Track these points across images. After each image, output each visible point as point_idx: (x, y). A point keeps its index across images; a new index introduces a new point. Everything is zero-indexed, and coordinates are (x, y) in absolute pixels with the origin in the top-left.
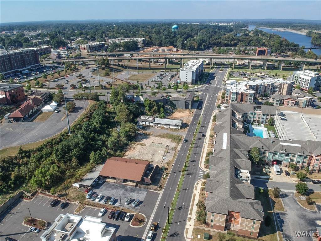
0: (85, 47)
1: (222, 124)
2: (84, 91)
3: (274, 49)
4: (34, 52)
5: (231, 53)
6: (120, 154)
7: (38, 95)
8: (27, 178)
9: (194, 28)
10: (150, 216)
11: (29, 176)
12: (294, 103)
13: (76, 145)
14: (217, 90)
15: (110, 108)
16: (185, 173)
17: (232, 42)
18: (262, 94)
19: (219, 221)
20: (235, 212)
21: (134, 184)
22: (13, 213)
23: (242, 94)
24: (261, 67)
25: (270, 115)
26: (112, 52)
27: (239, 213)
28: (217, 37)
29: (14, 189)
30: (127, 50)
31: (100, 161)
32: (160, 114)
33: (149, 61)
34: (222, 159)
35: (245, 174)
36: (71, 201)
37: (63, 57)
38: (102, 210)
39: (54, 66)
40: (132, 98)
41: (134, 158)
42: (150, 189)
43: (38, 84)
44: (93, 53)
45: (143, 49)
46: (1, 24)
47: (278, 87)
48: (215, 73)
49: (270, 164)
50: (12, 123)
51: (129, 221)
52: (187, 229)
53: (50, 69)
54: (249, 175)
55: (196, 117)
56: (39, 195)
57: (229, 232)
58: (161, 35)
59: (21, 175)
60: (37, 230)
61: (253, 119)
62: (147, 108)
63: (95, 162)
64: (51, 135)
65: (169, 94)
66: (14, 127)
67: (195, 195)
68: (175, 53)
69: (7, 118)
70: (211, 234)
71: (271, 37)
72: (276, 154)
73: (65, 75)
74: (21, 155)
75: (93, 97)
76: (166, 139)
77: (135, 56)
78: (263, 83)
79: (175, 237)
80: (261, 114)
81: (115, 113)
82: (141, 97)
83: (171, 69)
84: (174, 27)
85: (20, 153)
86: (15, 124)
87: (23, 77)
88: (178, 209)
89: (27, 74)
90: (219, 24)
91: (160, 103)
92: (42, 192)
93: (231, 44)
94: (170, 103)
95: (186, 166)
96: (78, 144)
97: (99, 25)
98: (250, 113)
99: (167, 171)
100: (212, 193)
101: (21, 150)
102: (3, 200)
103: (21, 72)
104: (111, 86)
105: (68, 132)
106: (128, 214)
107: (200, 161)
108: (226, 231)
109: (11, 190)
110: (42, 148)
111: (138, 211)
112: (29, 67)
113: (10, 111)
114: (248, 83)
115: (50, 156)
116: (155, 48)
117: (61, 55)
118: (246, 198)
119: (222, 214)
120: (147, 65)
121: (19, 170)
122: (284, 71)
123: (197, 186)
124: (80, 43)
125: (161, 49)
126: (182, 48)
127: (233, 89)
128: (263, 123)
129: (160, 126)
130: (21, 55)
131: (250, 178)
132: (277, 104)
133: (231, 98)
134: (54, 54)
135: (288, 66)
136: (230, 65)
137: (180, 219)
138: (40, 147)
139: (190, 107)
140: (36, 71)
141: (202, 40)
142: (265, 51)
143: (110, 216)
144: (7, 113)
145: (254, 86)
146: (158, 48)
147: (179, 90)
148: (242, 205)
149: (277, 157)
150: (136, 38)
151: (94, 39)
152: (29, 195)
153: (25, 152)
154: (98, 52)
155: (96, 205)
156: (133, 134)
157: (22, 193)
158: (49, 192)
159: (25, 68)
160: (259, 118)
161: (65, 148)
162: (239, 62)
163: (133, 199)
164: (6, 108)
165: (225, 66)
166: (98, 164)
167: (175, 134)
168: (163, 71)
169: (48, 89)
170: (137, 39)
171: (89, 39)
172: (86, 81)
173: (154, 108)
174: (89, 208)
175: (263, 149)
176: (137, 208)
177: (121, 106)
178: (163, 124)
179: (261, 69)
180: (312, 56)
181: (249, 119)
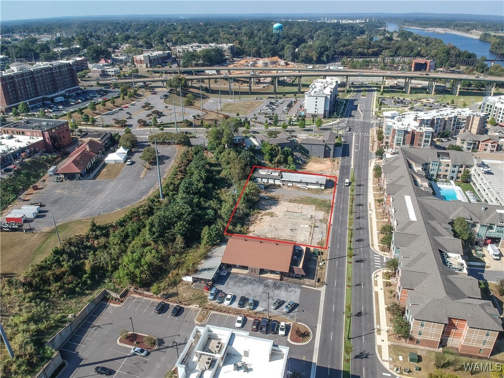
0: (142, 59)
1: (397, 180)
2: (163, 130)
3: (438, 61)
4: (69, 68)
5: (372, 68)
6: (242, 229)
7: (95, 136)
8: (110, 269)
9: (304, 27)
10: (316, 327)
11: (112, 266)
12: (496, 147)
13: (180, 217)
14: (366, 126)
15: (211, 156)
16: (353, 259)
17: (370, 51)
18: (439, 134)
19: (432, 334)
20: (457, 319)
21: (278, 277)
22: (98, 326)
23: (413, 133)
24: (423, 90)
25: (464, 166)
26: (187, 67)
27: (466, 320)
28: (346, 42)
29: (93, 287)
30: (209, 64)
31: (218, 241)
32: (288, 166)
33: (247, 80)
34: (414, 236)
35: (456, 259)
36: (185, 304)
37: (110, 76)
38: (240, 318)
39: (101, 90)
40: (241, 141)
41: (264, 236)
42: (303, 284)
43: (87, 119)
44: (156, 69)
45: (233, 62)
46: (2, 22)
47: (465, 121)
48: (355, 100)
49: (482, 243)
50: (62, 181)
51: (286, 334)
52: (380, 347)
53: (96, 95)
54: (463, 262)
55: (344, 170)
56: (132, 295)
57: (445, 349)
58: (257, 39)
59: (100, 264)
60: (145, 353)
61: (438, 172)
62: (267, 157)
63: (210, 243)
64: (134, 200)
65: (293, 134)
66: (68, 189)
67: (377, 293)
68: (284, 68)
69: (52, 173)
70: (419, 354)
71: (428, 42)
72: (491, 228)
73: (121, 105)
74: (94, 233)
75: (183, 140)
76: (306, 206)
77: (224, 73)
78: (441, 115)
79: (364, 359)
80: (450, 164)
81: (219, 165)
82: (251, 139)
83: (284, 94)
84: (276, 25)
85: (92, 230)
86: (68, 183)
87: (56, 108)
88: (356, 315)
89: (61, 103)
90: (341, 21)
91: (286, 149)
92: (136, 290)
93: (369, 53)
94: (300, 148)
95: (350, 248)
96: (182, 214)
97: (151, 23)
98: (432, 163)
99: (323, 257)
100: (413, 290)
101: (94, 225)
102: (78, 305)
103: (52, 99)
104: (202, 122)
105: (159, 196)
106: (283, 324)
107: (370, 241)
108: (441, 349)
109: (87, 289)
110: (125, 221)
111: (295, 318)
112: (63, 92)
113: (52, 162)
114: (418, 115)
115: (138, 234)
116: (250, 60)
117: (107, 71)
118: (468, 297)
119: (438, 323)
120: (245, 87)
121: (95, 256)
122: (462, 97)
123: (375, 279)
124: (131, 53)
125: (261, 62)
126: (293, 61)
127: (398, 125)
128: (452, 178)
129: (291, 185)
130: (50, 72)
131: (465, 265)
132: (469, 149)
133: (395, 140)
134: (96, 71)
135: (466, 88)
136: (375, 87)
137: (363, 331)
138: (121, 219)
139: (332, 154)
140: (76, 98)
141: (324, 47)
142: (426, 64)
143: (255, 327)
144: (50, 167)
145: (428, 120)
146: (255, 60)
147: (307, 127)
148: (467, 308)
149: (493, 233)
150: (218, 43)
151: (150, 46)
152: (118, 297)
153: (101, 228)
154: (163, 67)
155: (227, 310)
156: (256, 198)
157: (105, 293)
158: (148, 291)
159: (57, 94)
160: (446, 171)
161: (164, 220)
162: (389, 83)
163: (282, 299)
164: (47, 159)
165: (368, 89)
166: (213, 245)
167: (319, 197)
168: (273, 98)
169: (103, 127)
170: (221, 45)
171: (141, 46)
172: (160, 114)
173: (278, 157)
174: (216, 314)
175: (471, 220)
176: (291, 314)
177: (229, 154)
178: (296, 182)
179: (427, 93)
180: (501, 73)
181: (431, 173)
